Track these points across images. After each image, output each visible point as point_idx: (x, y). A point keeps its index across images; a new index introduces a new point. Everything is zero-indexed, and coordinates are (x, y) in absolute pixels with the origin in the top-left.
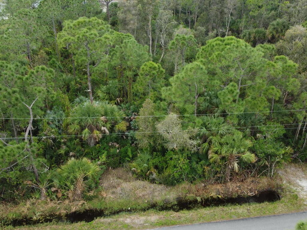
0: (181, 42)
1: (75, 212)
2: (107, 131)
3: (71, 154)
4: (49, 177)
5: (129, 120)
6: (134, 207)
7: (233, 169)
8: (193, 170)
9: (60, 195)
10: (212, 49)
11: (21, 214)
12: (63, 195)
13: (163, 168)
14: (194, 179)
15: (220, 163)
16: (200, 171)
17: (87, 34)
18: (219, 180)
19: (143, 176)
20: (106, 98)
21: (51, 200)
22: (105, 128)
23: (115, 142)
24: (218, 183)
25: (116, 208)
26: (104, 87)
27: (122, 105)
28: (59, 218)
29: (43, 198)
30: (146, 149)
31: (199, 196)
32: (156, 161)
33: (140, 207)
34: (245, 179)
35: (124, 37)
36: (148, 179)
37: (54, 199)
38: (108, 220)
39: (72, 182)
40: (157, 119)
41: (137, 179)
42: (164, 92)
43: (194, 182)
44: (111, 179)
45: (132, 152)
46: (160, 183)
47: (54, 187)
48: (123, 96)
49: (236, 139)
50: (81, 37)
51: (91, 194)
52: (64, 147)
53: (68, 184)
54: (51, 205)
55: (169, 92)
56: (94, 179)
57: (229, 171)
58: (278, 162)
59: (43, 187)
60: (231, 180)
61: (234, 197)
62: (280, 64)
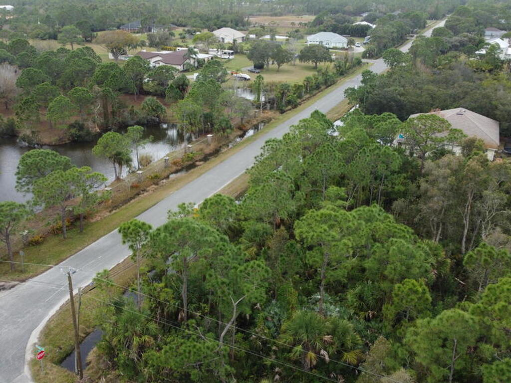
2: (327, 358)
3: (277, 369)
20: (354, 305)
22: (326, 353)
23: (341, 374)
27: (374, 322)
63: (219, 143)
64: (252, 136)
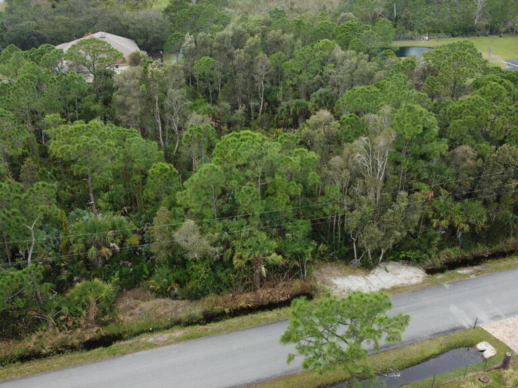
1: (90, 340)
2: (117, 248)
3: (75, 278)
4: (55, 303)
5: (142, 233)
6: (156, 326)
7: (261, 273)
8: (218, 280)
10: (227, 146)
11: (27, 349)
12: (74, 323)
13: (185, 281)
14: (221, 290)
15: (246, 269)
16: (225, 280)
18: (249, 288)
19: (163, 293)
21: (60, 331)
22: (114, 244)
24: (248, 292)
25: (136, 330)
26: (106, 194)
28: (73, 348)
29: (51, 330)
30: (165, 263)
31: (227, 307)
32: (176, 274)
33: (162, 326)
34: (276, 284)
35: (126, 134)
36: (170, 296)
37: (64, 329)
38: (129, 342)
39: (84, 307)
40: (174, 228)
41: (157, 297)
42: (179, 198)
43: (221, 293)
44: (128, 301)
45: (149, 268)
46: (183, 299)
47: (63, 315)
48: (131, 204)
49: (260, 241)
51: (107, 318)
52: (66, 272)
53: (80, 309)
54: (61, 336)
55: (185, 197)
56: (108, 301)
57: (258, 277)
58: (308, 262)
59: (50, 317)
60: (261, 286)
61: (265, 304)
62: (298, 157)
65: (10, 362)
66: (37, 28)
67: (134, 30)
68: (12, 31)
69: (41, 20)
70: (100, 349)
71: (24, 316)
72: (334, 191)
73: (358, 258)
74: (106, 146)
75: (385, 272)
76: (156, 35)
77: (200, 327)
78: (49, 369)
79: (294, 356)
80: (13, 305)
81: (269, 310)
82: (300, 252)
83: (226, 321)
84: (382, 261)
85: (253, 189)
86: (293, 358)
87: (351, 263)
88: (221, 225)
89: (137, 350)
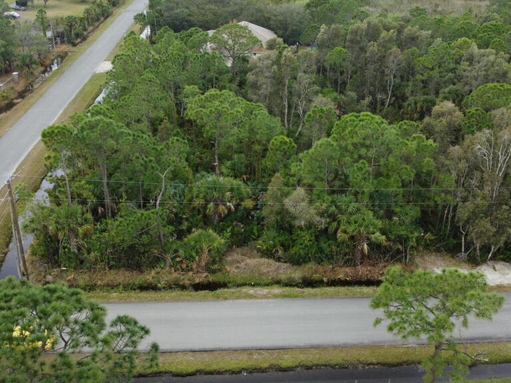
0: (318, 114)
1: (199, 283)
2: (233, 208)
4: (174, 247)
5: (256, 199)
6: (258, 282)
7: (362, 249)
8: (321, 250)
9: (184, 266)
10: (346, 124)
11: (146, 281)
12: (187, 266)
13: (289, 247)
14: (322, 261)
15: (348, 243)
16: (327, 250)
17: (220, 108)
18: (350, 262)
19: (268, 253)
20: (231, 175)
21: (175, 271)
22: (230, 204)
23: (240, 222)
24: (348, 266)
25: (239, 282)
26: (229, 162)
27: (249, 183)
28: (183, 288)
30: (273, 226)
31: (326, 277)
32: (282, 238)
33: (263, 283)
34: (377, 264)
35: (254, 108)
36: (274, 258)
37: (179, 270)
38: (232, 290)
39: (197, 253)
40: (287, 195)
41: (262, 257)
42: (294, 168)
43: (321, 263)
44: (235, 255)
45: (258, 230)
46: (286, 262)
47: (179, 257)
48: (251, 173)
49: (366, 218)
50: (213, 110)
51: (216, 267)
52: (186, 224)
53: (194, 254)
54: (175, 275)
55: (299, 167)
56: (218, 252)
57: (359, 253)
58: (412, 247)
59: (168, 257)
60: (361, 263)
61: (362, 280)
62: (415, 142)
63: (27, 80)
64: (57, 70)
65: (131, 289)
66: (189, 15)
67: (275, 21)
68: (168, 17)
69: (194, 9)
70: (206, 291)
71: (147, 252)
72: (449, 180)
73: (465, 252)
74: (235, 113)
75: (493, 270)
76: (295, 28)
77: (298, 289)
78: (162, 300)
79: (381, 319)
80: (140, 241)
81: (366, 285)
82: (405, 237)
83: (323, 288)
84: (491, 259)
85: (365, 167)
86: (380, 322)
87: (458, 257)
88: (330, 198)
89: (238, 298)
